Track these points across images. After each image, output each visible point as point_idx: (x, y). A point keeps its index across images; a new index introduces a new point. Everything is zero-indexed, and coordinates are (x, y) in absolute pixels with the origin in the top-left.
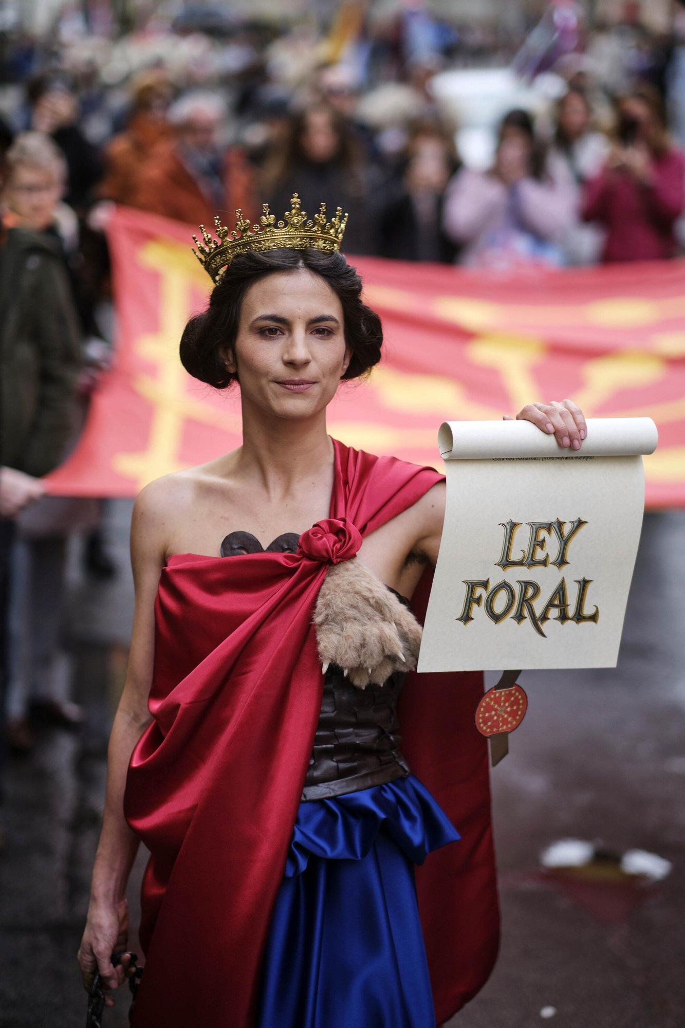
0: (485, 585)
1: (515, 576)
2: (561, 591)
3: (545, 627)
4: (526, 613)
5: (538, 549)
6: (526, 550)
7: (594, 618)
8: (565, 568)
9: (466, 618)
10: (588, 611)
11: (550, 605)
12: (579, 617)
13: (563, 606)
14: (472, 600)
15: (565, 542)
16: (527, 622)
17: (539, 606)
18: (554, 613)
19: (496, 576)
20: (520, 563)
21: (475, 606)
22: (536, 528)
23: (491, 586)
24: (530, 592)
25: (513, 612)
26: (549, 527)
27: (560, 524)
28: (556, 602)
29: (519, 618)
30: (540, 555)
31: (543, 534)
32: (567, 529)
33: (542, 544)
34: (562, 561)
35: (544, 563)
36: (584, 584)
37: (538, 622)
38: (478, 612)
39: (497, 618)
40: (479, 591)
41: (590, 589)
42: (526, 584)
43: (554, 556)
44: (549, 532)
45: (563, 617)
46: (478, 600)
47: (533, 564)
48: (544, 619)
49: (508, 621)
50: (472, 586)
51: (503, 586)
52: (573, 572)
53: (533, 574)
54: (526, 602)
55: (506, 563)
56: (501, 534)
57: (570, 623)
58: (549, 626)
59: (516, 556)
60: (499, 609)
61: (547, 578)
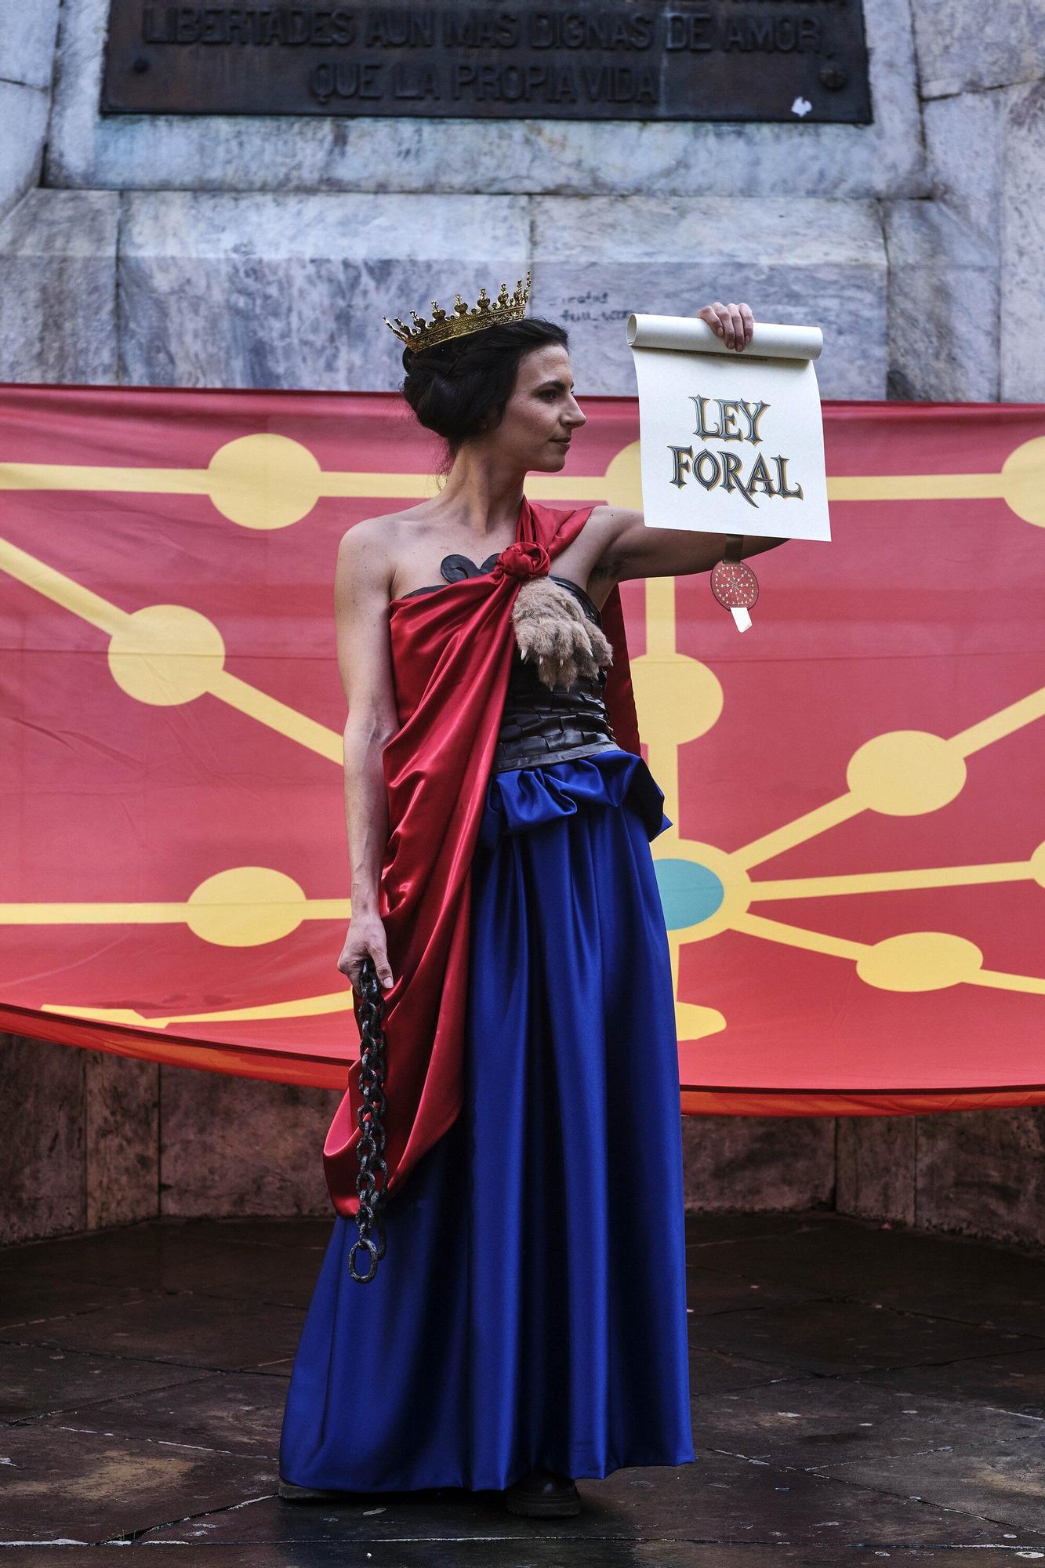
0: (689, 451)
1: (715, 446)
2: (760, 464)
3: (755, 497)
4: (733, 483)
5: (730, 425)
6: (719, 422)
7: (798, 494)
8: (759, 444)
9: (679, 482)
10: (791, 487)
11: (754, 478)
12: (784, 492)
13: (766, 479)
14: (680, 466)
15: (753, 421)
16: (737, 491)
17: (744, 476)
18: (760, 486)
19: (699, 446)
20: (716, 435)
21: (684, 471)
22: (724, 405)
23: (696, 453)
24: (733, 464)
25: (721, 482)
26: (735, 405)
27: (745, 405)
28: (760, 476)
29: (728, 487)
30: (733, 430)
31: (731, 411)
32: (752, 409)
33: (732, 419)
34: (755, 439)
35: (738, 437)
36: (781, 462)
37: (748, 492)
38: (688, 476)
39: (708, 485)
40: (685, 458)
41: (788, 466)
42: (728, 456)
43: (746, 433)
44: (737, 410)
45: (770, 491)
46: (686, 466)
47: (728, 437)
48: (753, 490)
49: (718, 489)
50: (678, 452)
51: (706, 454)
52: (768, 450)
53: (731, 447)
54: (731, 472)
55: (704, 434)
56: (692, 407)
57: (777, 497)
58: (758, 498)
59: (710, 428)
60: (707, 476)
61: (746, 453)
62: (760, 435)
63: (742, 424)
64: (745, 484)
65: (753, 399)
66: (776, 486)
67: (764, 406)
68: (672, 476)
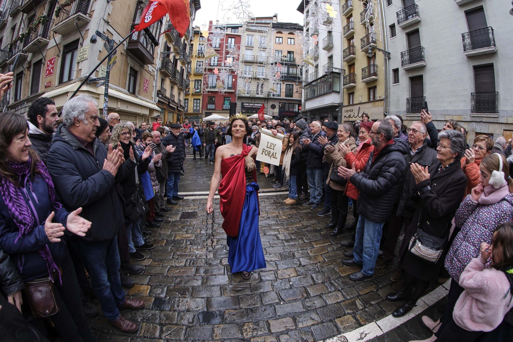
1: (268, 149)
2: (273, 153)
9: (262, 154)
10: (276, 157)
12: (275, 158)
13: (273, 155)
14: (263, 151)
15: (274, 147)
17: (271, 154)
18: (272, 156)
19: (266, 149)
22: (271, 144)
29: (268, 156)
30: (271, 148)
34: (273, 149)
36: (276, 153)
37: (271, 157)
38: (264, 153)
39: (266, 155)
40: (264, 150)
42: (269, 151)
45: (273, 157)
49: (267, 156)
50: (263, 149)
51: (267, 150)
52: (275, 151)
53: (270, 150)
54: (269, 154)
55: (267, 147)
56: (267, 143)
58: (272, 158)
59: (268, 147)
60: (266, 154)
61: (272, 151)
63: (272, 147)
65: (275, 144)
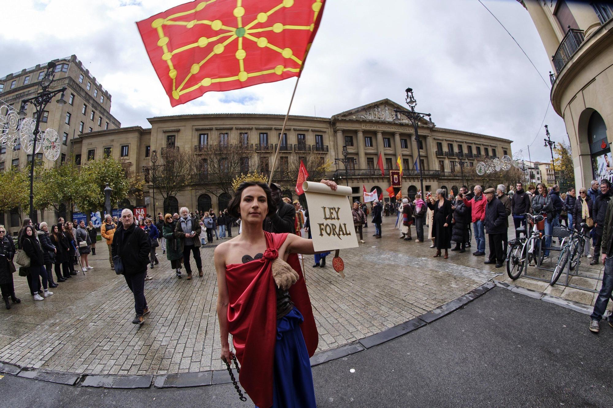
0: (323, 224)
1: (329, 222)
2: (340, 227)
5: (332, 215)
7: (350, 234)
10: (348, 232)
11: (340, 231)
12: (347, 234)
13: (342, 231)
14: (321, 229)
15: (337, 213)
16: (336, 235)
17: (337, 231)
18: (341, 233)
19: (325, 222)
20: (329, 218)
21: (322, 231)
22: (330, 209)
23: (325, 225)
24: (334, 227)
25: (332, 233)
26: (332, 209)
27: (335, 208)
29: (334, 234)
30: (333, 217)
31: (332, 211)
32: (337, 210)
33: (332, 213)
34: (338, 219)
35: (334, 218)
36: (345, 225)
37: (338, 235)
38: (324, 232)
39: (329, 234)
40: (322, 227)
41: (346, 225)
42: (333, 225)
43: (336, 217)
45: (343, 234)
46: (323, 229)
47: (332, 219)
48: (340, 234)
49: (332, 235)
50: (320, 225)
51: (327, 225)
52: (341, 221)
53: (333, 222)
54: (334, 230)
55: (326, 219)
56: (322, 210)
57: (345, 235)
58: (341, 236)
59: (328, 216)
60: (328, 232)
61: (337, 223)
62: (339, 218)
63: (335, 215)
64: (338, 233)
66: (345, 233)
67: (339, 209)
68: (319, 233)
